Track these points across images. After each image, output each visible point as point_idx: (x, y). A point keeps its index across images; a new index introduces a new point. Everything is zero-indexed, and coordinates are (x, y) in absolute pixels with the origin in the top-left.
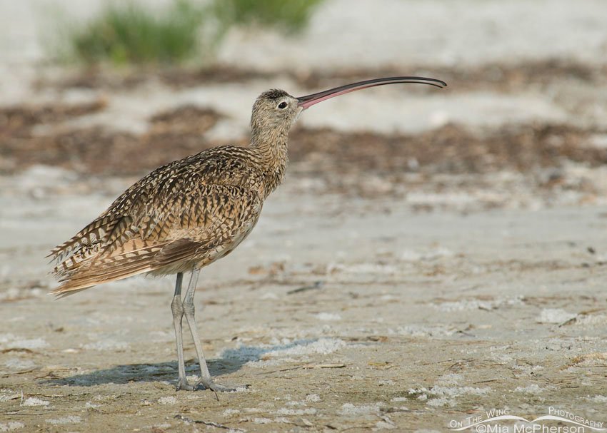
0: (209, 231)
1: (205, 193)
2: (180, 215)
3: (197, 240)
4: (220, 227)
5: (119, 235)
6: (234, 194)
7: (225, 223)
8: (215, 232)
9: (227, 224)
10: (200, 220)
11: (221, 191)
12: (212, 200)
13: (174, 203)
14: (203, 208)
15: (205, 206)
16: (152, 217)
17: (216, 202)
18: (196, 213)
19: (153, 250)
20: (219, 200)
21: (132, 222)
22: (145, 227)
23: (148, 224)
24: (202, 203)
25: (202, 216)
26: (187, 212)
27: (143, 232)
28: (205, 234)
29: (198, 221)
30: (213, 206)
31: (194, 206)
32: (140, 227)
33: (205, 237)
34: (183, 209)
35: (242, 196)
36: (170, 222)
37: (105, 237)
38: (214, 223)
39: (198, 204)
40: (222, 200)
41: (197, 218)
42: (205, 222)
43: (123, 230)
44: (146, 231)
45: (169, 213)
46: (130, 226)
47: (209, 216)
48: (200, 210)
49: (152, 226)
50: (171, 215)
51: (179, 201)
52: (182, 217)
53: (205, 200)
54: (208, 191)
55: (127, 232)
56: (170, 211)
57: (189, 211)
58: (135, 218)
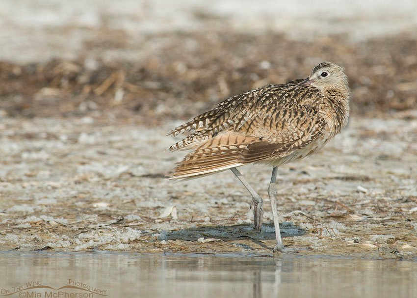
0: (284, 136)
1: (288, 107)
2: (264, 118)
3: (274, 141)
4: (292, 135)
5: (218, 124)
6: (309, 113)
7: (297, 132)
8: (288, 138)
9: (298, 134)
10: (278, 125)
11: (299, 108)
12: (291, 113)
13: (261, 109)
14: (282, 116)
15: (284, 115)
16: (243, 116)
17: (293, 114)
18: (276, 119)
19: (241, 147)
20: (296, 113)
21: (229, 117)
22: (237, 122)
23: (240, 120)
24: (282, 113)
25: (281, 123)
26: (270, 117)
27: (235, 125)
28: (281, 138)
29: (277, 126)
30: (290, 117)
31: (275, 114)
32: (234, 121)
33: (280, 140)
34: (267, 114)
35: (314, 115)
36: (257, 122)
37: (209, 124)
38: (289, 131)
39: (279, 113)
40: (299, 114)
41: (276, 122)
42: (282, 127)
43: (222, 121)
44: (238, 124)
45: (256, 115)
46: (227, 119)
47: (285, 123)
48: (279, 118)
49: (242, 122)
50: (258, 116)
51: (266, 108)
52: (265, 120)
53: (285, 112)
54: (290, 106)
55: (225, 124)
56: (257, 113)
57: (271, 117)
58: (232, 115)
